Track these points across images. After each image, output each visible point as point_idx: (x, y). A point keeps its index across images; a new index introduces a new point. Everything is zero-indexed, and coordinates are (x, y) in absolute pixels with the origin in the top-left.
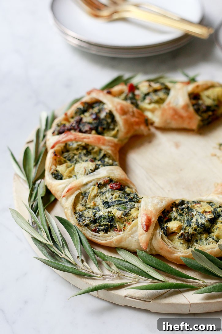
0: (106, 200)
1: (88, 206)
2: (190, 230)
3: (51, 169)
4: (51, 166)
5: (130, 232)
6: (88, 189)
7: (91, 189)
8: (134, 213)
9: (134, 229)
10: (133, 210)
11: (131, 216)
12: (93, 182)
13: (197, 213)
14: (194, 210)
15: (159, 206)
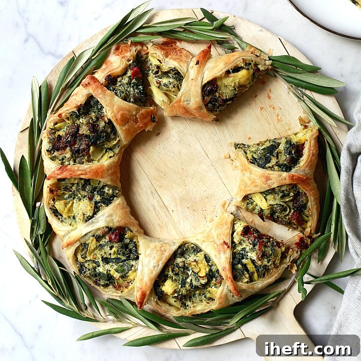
0: (105, 256)
1: (89, 259)
2: (184, 291)
3: (49, 204)
4: (49, 200)
5: (128, 294)
6: (87, 240)
7: (90, 241)
8: (131, 275)
9: (131, 292)
10: (130, 272)
11: (129, 278)
12: (92, 232)
13: (193, 274)
14: (190, 268)
15: (154, 273)
